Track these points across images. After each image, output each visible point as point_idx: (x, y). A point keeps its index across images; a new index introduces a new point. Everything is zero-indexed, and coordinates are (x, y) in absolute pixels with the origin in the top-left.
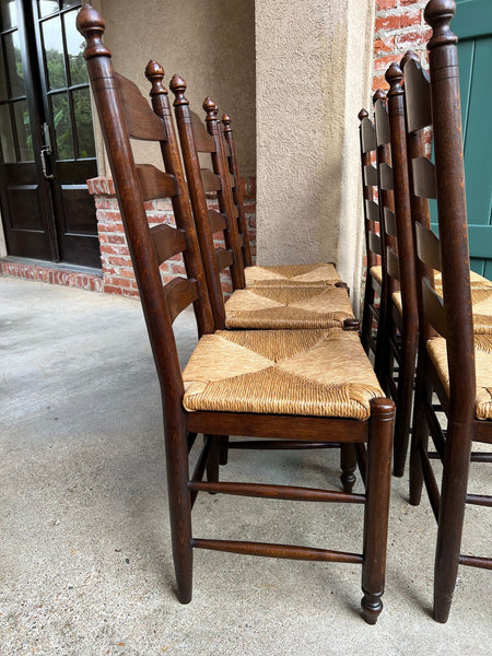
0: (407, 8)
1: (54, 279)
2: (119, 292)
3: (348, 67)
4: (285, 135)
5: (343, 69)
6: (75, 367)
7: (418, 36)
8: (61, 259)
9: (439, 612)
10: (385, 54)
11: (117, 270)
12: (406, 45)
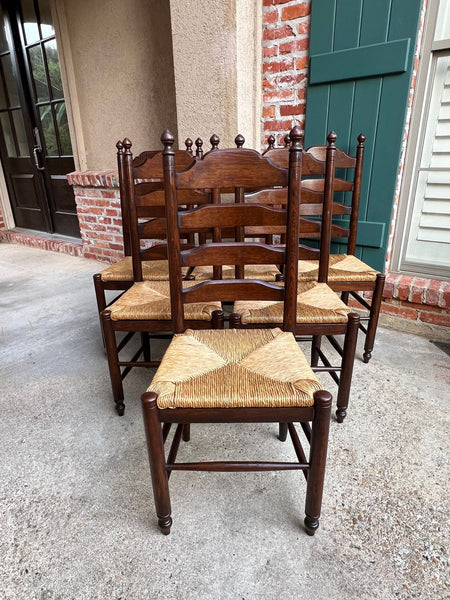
0: (284, 57)
1: (48, 246)
2: (94, 257)
3: (239, 104)
5: (235, 105)
6: (54, 321)
7: (292, 79)
8: (54, 230)
10: (269, 90)
11: (92, 241)
12: (284, 85)
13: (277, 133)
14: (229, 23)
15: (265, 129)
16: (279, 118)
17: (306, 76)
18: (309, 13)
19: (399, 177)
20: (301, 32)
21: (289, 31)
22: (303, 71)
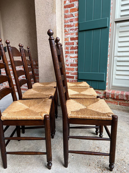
0: (71, 23)
4: (44, 51)
7: (74, 29)
9: (66, 165)
10: (67, 33)
11: (6, 83)
12: (71, 31)
13: (69, 46)
14: (54, 12)
15: (66, 45)
16: (70, 41)
17: (78, 29)
18: (78, 10)
19: (108, 58)
20: (76, 16)
21: (72, 15)
22: (77, 27)
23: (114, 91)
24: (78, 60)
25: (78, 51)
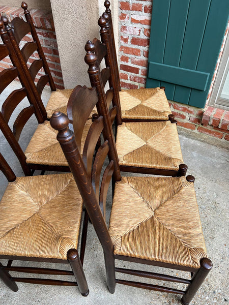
23: (221, 111)
24: (150, 30)
25: (152, 6)
